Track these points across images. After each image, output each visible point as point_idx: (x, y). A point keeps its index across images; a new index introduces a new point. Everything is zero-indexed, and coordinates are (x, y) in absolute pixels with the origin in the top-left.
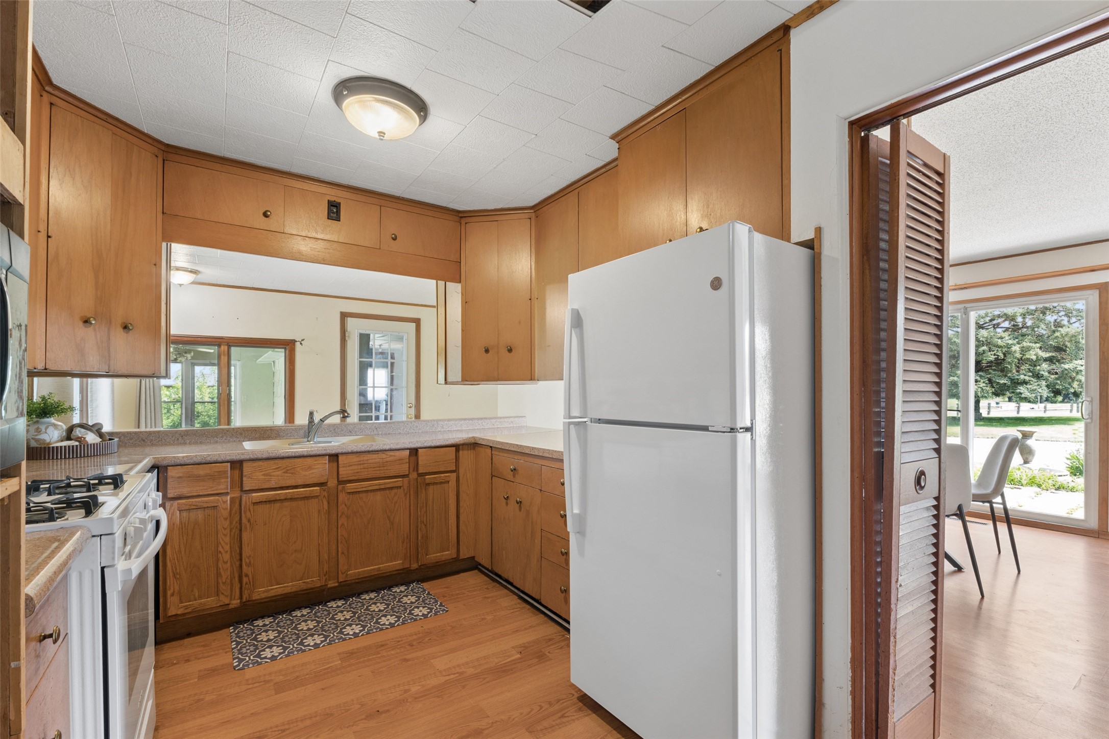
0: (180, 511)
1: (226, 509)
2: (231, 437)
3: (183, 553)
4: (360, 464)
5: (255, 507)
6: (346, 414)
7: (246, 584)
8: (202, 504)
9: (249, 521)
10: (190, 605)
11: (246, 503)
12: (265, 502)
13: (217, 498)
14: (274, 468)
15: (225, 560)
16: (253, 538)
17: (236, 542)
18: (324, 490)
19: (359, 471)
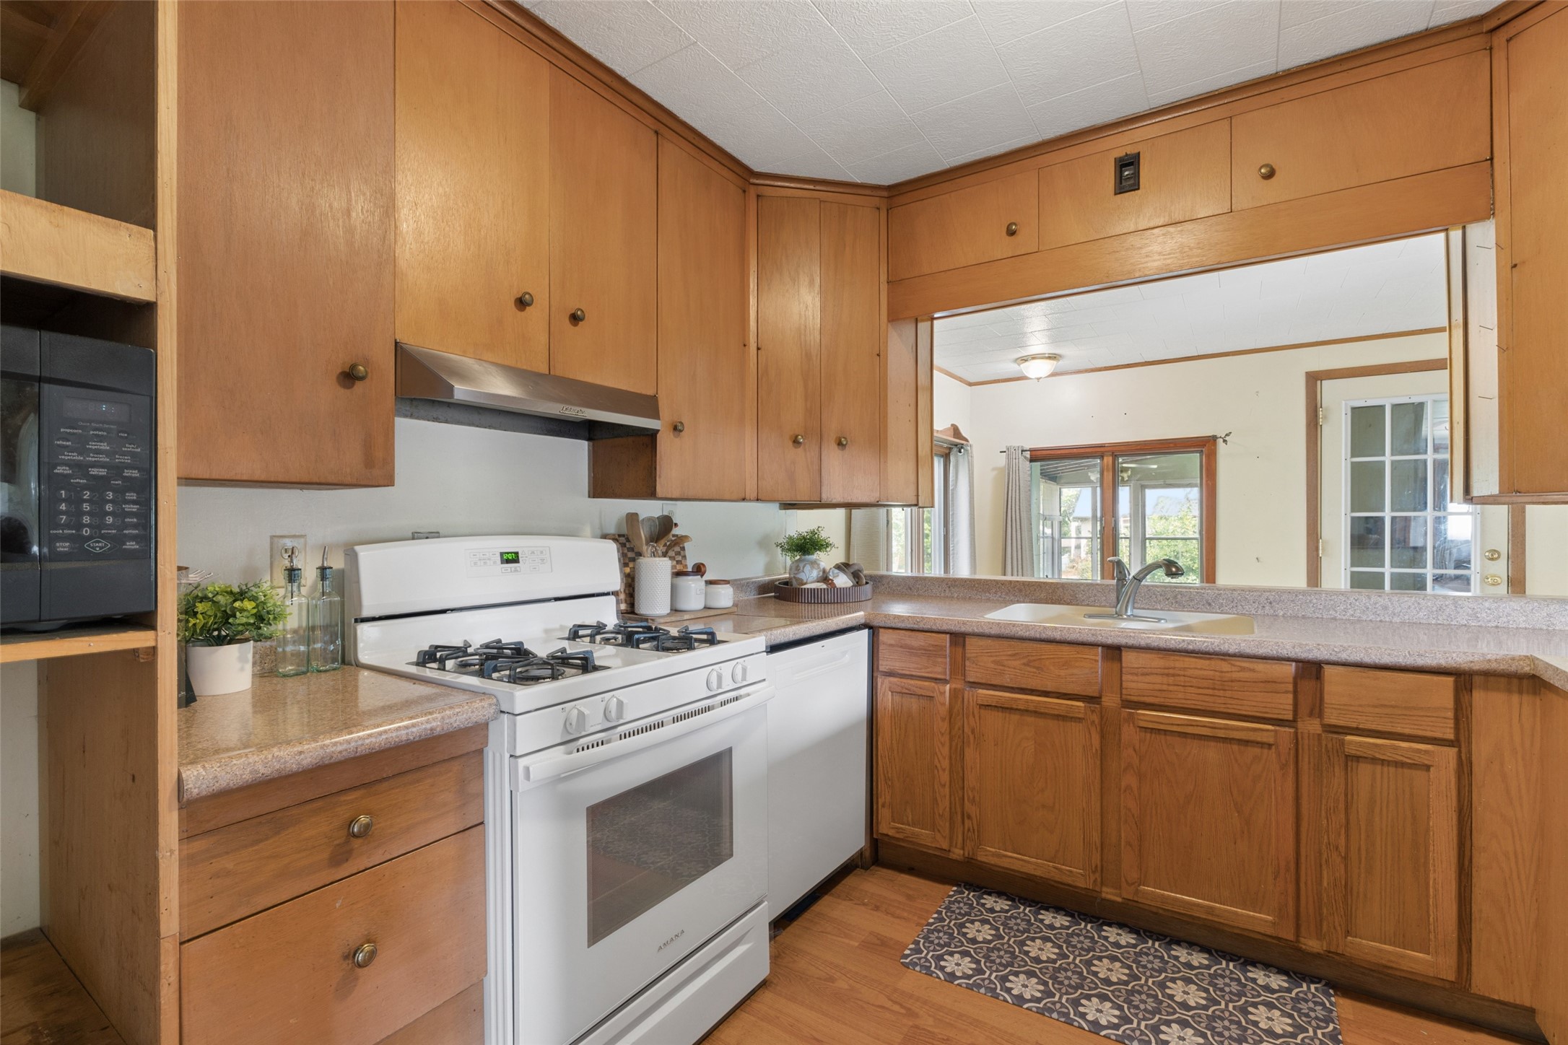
0: (892, 692)
1: (944, 704)
2: (1007, 594)
3: (895, 752)
4: (1168, 675)
5: (982, 711)
6: (1174, 569)
7: (969, 830)
8: (915, 689)
9: (973, 732)
10: (901, 828)
11: (968, 701)
12: (996, 706)
13: (933, 684)
14: (1009, 653)
15: (943, 783)
16: (978, 761)
17: (958, 758)
18: (1093, 711)
19: (1165, 687)
